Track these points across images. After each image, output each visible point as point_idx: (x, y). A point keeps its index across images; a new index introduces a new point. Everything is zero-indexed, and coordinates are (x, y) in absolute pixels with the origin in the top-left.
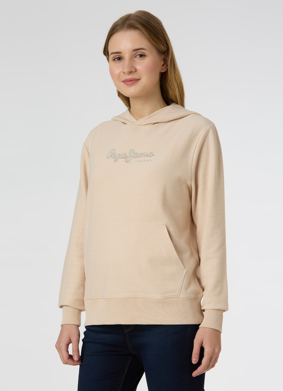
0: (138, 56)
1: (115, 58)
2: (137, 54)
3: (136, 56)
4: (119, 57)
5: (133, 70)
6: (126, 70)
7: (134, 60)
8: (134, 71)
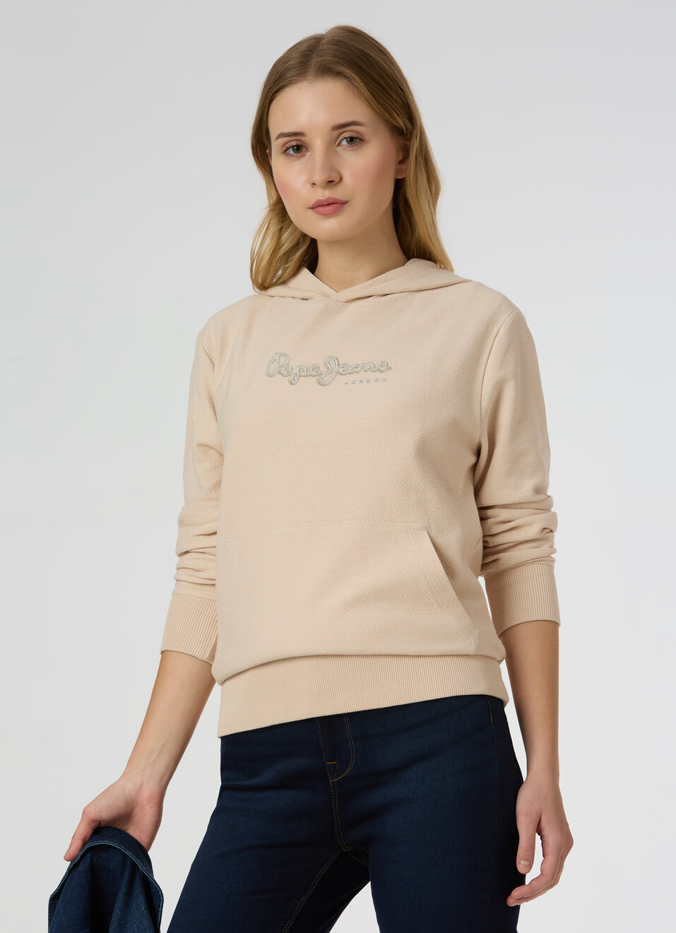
0: (344, 142)
1: (287, 146)
2: (342, 137)
3: (340, 142)
4: (299, 143)
5: (335, 177)
6: (319, 177)
7: (336, 152)
8: (337, 181)
